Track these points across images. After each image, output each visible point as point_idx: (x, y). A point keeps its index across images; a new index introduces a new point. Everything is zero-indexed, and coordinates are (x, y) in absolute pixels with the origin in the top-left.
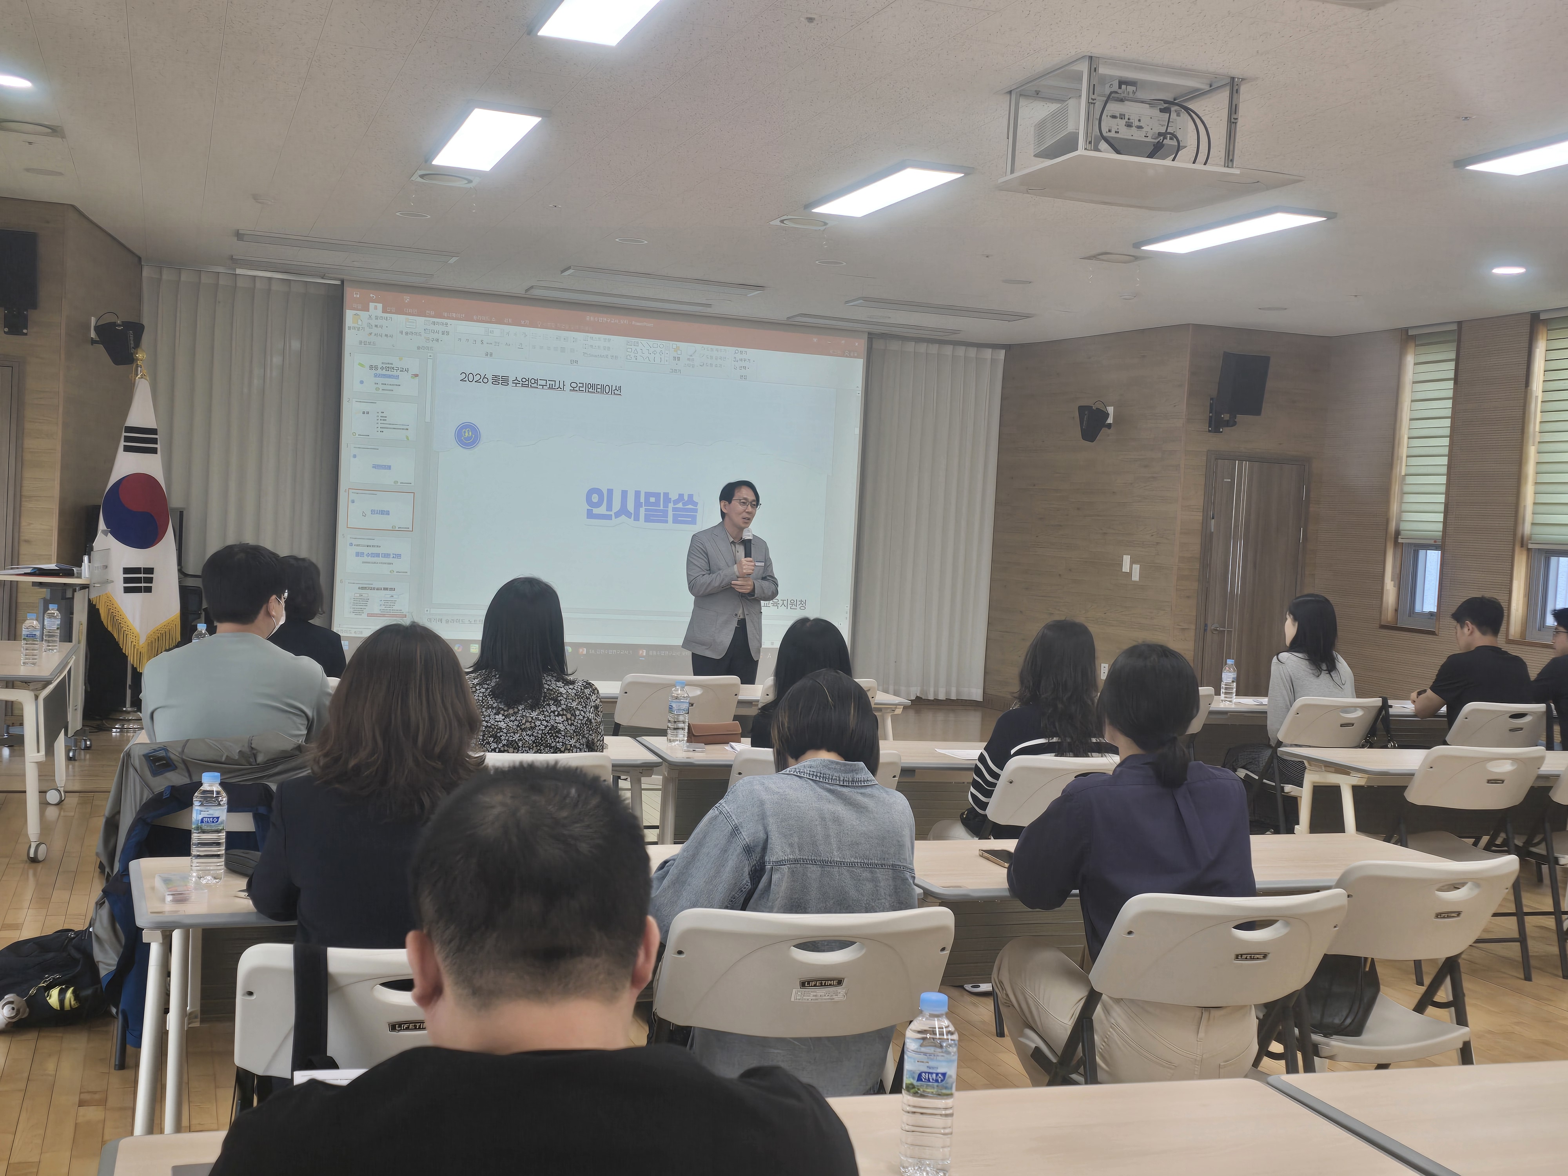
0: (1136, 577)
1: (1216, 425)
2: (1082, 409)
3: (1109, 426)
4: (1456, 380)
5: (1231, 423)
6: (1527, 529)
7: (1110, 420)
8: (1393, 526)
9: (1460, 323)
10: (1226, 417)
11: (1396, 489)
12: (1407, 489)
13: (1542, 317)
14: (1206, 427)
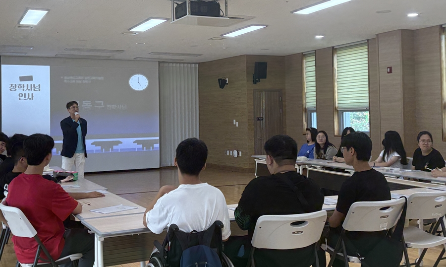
0: (237, 126)
1: (255, 82)
2: (219, 80)
3: (227, 84)
4: (316, 66)
5: (259, 81)
6: (337, 105)
7: (227, 82)
8: (304, 106)
9: (315, 50)
10: (257, 79)
11: (304, 97)
12: (307, 96)
13: (335, 48)
14: (252, 83)
